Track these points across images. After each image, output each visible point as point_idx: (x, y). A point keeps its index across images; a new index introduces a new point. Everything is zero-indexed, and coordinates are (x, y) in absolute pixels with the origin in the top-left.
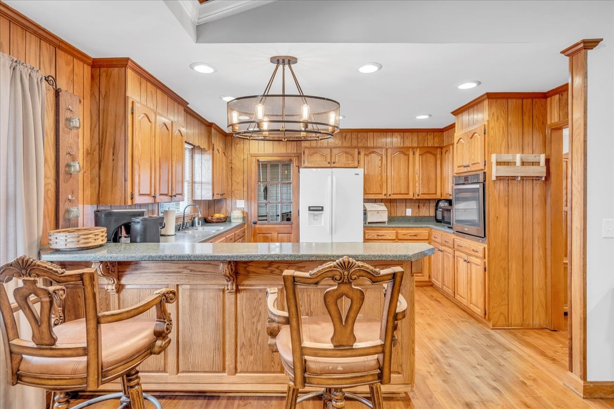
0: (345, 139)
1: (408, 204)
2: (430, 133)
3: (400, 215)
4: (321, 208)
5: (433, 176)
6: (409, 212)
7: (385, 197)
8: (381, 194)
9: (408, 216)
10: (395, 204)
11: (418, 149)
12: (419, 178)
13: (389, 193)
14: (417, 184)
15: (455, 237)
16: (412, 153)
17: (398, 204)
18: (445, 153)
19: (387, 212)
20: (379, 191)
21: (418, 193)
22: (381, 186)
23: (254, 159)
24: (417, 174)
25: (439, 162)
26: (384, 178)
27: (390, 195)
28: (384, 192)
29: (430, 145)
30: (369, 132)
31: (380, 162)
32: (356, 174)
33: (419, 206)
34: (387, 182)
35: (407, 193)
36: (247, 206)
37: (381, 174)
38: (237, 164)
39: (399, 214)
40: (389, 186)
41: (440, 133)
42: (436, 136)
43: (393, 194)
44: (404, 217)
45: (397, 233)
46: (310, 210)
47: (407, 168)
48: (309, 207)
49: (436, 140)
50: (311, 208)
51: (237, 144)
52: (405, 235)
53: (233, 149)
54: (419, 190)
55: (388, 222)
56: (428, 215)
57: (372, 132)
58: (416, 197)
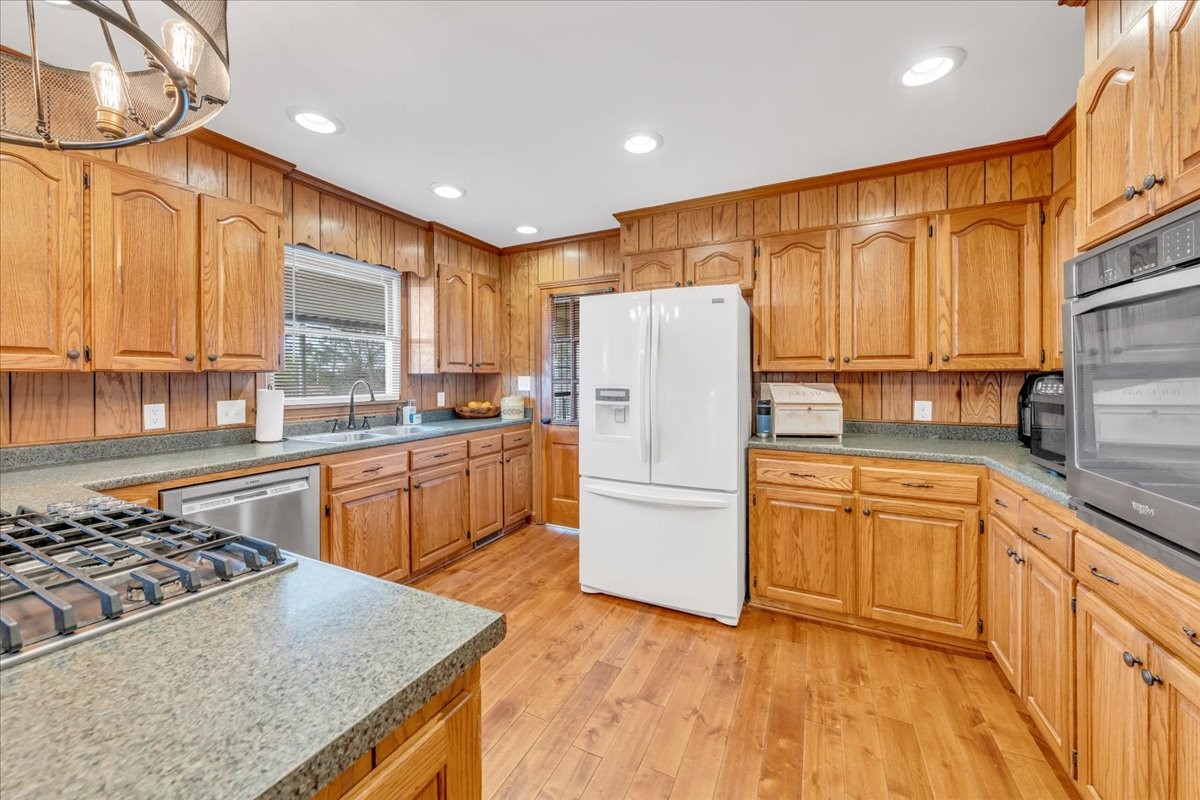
0: (721, 219)
1: (919, 388)
2: (995, 161)
3: (893, 418)
4: (623, 394)
5: (1006, 296)
6: (924, 411)
7: (832, 367)
8: (820, 358)
9: (920, 423)
10: (876, 388)
11: (947, 217)
12: (950, 304)
13: (845, 353)
14: (943, 326)
15: (1081, 525)
16: (925, 232)
17: (886, 387)
18: (1058, 215)
19: (841, 408)
20: (814, 350)
21: (946, 351)
22: (820, 337)
23: (545, 293)
24: (942, 293)
25: (1031, 250)
26: (830, 315)
27: (847, 361)
28: (830, 353)
29: (994, 198)
30: (787, 192)
31: (817, 269)
32: (714, 301)
33: (959, 395)
34: (838, 325)
35: (906, 353)
36: (534, 388)
37: (820, 303)
38: (519, 306)
39: (890, 416)
40: (845, 333)
41: (1036, 155)
42: (1020, 166)
43: (859, 357)
44: (904, 424)
45: (856, 473)
46: (599, 398)
47: (906, 276)
48: (598, 391)
49: (1022, 177)
50: (602, 394)
51: (518, 268)
52: (887, 480)
53: (513, 277)
54: (951, 345)
55: (844, 437)
56: (997, 421)
57: (793, 191)
58: (939, 365)
